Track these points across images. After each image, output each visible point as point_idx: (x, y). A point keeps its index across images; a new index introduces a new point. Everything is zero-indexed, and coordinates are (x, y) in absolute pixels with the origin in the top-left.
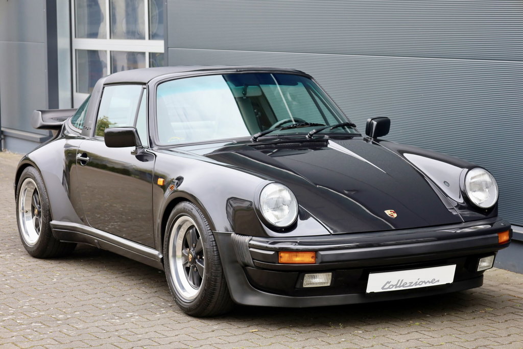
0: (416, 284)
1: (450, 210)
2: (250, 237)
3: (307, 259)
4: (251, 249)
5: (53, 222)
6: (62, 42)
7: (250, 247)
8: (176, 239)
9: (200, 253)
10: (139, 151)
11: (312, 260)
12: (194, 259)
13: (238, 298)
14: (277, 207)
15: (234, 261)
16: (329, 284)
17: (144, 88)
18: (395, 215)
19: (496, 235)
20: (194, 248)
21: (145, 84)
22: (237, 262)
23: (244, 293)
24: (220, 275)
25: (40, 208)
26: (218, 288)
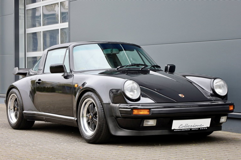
0: (193, 126)
1: (206, 97)
2: (119, 104)
3: (146, 112)
4: (120, 109)
5: (24, 112)
6: (21, 55)
7: (119, 108)
8: (84, 111)
9: (95, 114)
10: (66, 75)
11: (148, 113)
12: (92, 117)
13: (113, 132)
14: (132, 90)
15: (111, 116)
16: (155, 125)
17: (67, 49)
18: (184, 96)
19: (228, 106)
20: (92, 113)
21: (67, 47)
22: (113, 116)
23: (116, 130)
24: (105, 123)
25: (18, 107)
26: (104, 129)
